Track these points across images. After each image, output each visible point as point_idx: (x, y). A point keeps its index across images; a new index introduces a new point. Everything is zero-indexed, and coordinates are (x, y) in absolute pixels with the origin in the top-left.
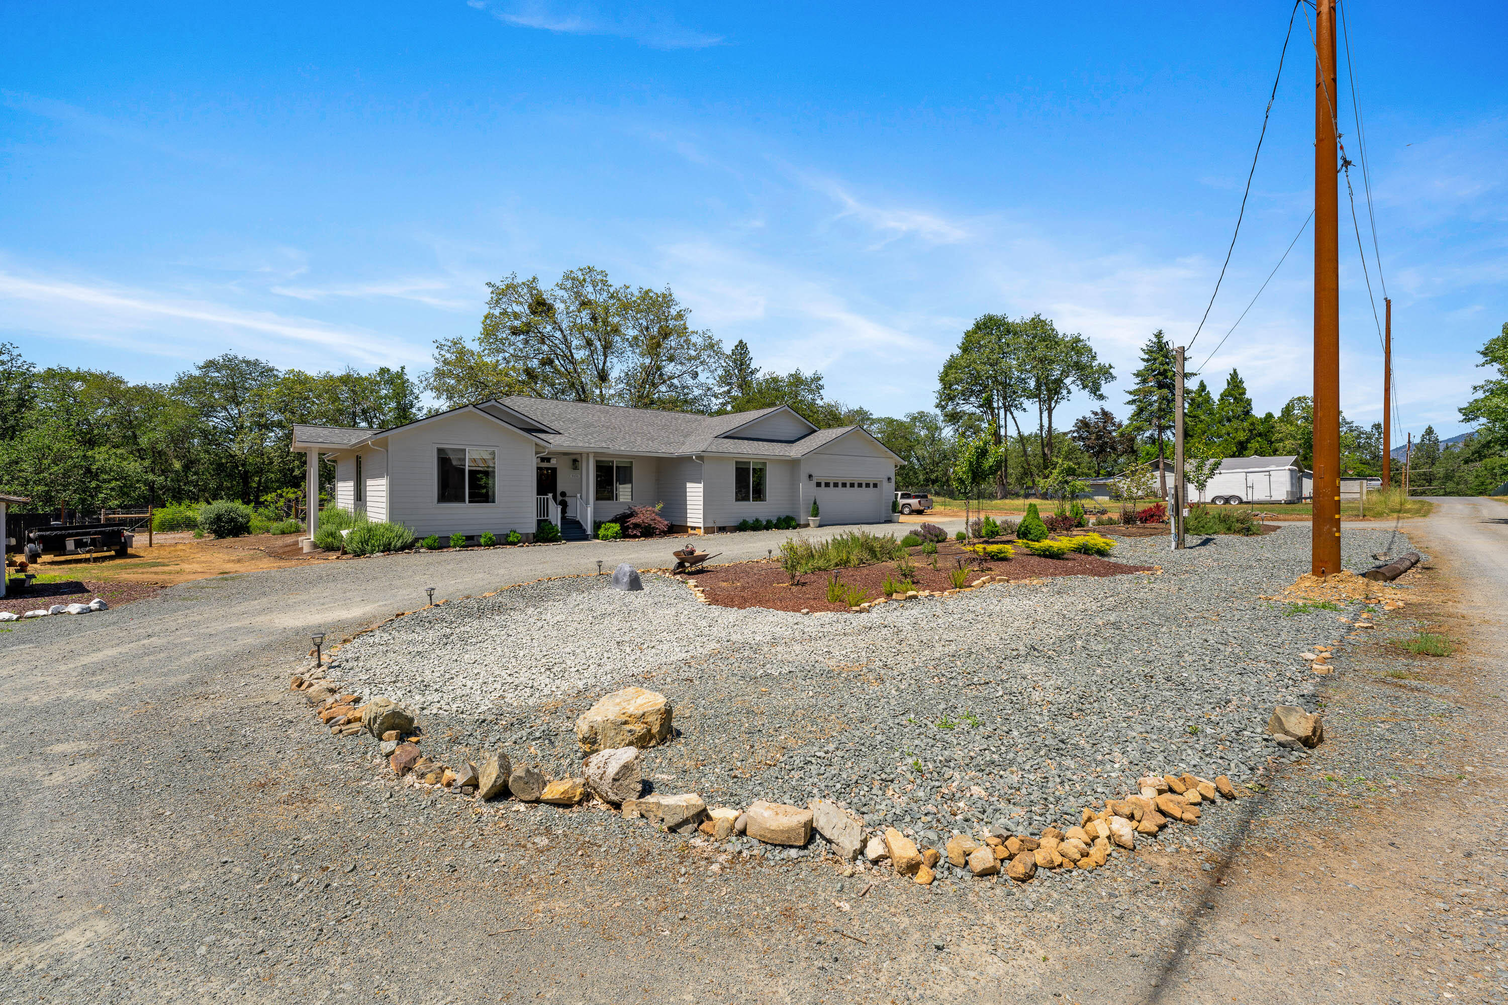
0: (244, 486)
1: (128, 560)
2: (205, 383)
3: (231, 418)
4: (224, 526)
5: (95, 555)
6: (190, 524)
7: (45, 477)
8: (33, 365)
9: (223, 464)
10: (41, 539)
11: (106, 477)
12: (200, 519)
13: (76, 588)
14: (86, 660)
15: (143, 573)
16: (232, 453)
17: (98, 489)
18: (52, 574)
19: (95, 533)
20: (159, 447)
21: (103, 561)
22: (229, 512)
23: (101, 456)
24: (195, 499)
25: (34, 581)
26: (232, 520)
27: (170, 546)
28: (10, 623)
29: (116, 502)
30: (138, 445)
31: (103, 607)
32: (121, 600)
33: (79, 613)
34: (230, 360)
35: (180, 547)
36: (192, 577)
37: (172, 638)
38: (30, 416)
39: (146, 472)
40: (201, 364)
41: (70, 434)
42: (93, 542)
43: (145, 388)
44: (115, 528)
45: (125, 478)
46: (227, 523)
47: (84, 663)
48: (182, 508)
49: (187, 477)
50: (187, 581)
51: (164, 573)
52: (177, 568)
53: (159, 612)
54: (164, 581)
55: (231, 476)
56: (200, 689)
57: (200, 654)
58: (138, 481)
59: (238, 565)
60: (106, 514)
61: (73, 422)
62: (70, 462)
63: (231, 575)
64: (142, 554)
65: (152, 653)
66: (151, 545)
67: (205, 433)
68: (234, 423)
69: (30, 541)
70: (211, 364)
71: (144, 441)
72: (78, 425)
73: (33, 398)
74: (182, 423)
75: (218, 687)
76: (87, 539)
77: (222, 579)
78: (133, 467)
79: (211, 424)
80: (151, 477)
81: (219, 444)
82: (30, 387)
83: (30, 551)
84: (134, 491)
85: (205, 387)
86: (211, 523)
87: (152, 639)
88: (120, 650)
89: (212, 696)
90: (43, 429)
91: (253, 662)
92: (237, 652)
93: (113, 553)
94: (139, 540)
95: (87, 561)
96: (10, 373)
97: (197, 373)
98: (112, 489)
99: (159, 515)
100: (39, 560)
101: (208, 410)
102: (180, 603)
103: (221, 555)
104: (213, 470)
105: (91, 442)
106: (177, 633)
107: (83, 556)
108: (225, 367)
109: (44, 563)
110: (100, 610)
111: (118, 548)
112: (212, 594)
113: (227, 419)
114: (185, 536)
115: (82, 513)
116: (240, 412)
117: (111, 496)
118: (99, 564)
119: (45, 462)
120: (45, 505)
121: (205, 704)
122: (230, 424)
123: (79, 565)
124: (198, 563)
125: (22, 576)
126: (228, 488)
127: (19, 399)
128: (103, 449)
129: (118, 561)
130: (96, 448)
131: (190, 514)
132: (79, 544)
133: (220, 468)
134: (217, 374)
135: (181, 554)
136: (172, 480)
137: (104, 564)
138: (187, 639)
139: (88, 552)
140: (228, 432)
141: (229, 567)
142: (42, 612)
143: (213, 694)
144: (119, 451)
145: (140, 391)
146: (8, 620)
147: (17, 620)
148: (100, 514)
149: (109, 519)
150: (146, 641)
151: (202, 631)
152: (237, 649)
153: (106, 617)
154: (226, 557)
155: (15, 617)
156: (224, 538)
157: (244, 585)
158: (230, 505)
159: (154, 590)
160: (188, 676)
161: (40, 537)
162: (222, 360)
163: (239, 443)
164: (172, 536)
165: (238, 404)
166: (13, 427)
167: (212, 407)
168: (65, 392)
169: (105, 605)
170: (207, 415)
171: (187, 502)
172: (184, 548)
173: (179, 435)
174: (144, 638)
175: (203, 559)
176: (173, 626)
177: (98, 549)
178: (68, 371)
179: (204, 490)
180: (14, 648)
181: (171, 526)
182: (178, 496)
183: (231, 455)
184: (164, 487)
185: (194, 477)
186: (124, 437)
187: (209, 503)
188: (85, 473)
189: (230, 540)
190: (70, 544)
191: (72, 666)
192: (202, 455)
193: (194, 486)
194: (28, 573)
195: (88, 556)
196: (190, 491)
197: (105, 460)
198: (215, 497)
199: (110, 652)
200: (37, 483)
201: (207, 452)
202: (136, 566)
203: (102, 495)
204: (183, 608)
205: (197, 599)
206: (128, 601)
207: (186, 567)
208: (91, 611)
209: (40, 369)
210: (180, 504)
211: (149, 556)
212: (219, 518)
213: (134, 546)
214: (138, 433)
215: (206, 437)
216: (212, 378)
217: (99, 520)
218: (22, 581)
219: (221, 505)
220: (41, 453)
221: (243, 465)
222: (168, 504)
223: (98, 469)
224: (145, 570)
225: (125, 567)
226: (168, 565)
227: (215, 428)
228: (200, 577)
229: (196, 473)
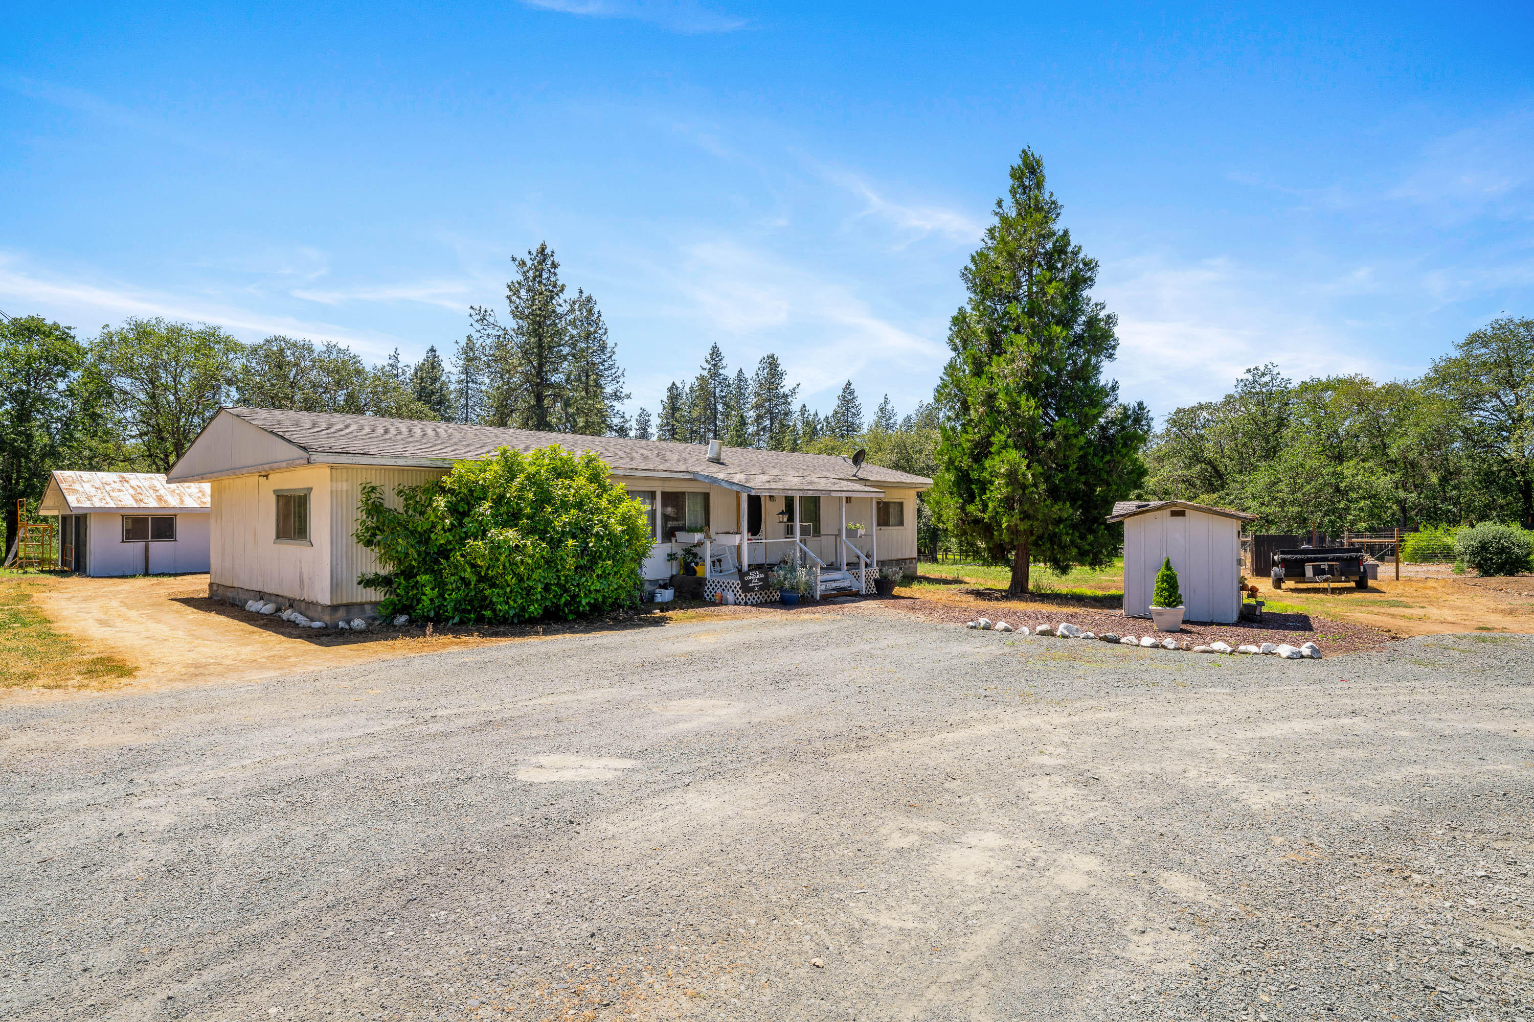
0: (1525, 503)
1: (1367, 595)
2: (1467, 365)
3: (1505, 408)
4: (1491, 559)
5: (1333, 585)
6: (1447, 555)
7: (1298, 497)
8: (1289, 381)
9: (1493, 473)
10: (1284, 562)
11: (1355, 496)
12: (1458, 547)
13: (1301, 623)
14: (1269, 730)
15: (1378, 614)
16: (1506, 456)
17: (1347, 509)
18: (1286, 602)
19: (1332, 560)
20: (1411, 456)
21: (1340, 594)
22: (1498, 538)
23: (1348, 469)
24: (1454, 521)
25: (1265, 609)
26: (1503, 550)
27: (1418, 581)
28: (1224, 656)
29: (1365, 525)
30: (1388, 456)
31: (1315, 655)
32: (1340, 648)
33: (1289, 658)
34: (1502, 327)
35: (1431, 583)
36: (1437, 628)
37: (1383, 725)
38: (1287, 433)
39: (1397, 488)
40: (1462, 340)
41: (1321, 449)
42: (1331, 570)
43: (1396, 385)
44: (1354, 555)
45: (1375, 496)
46: (1496, 554)
47: (1264, 734)
48: (1438, 533)
49: (1445, 492)
50: (1428, 634)
51: (1403, 617)
52: (1421, 612)
53: (1377, 676)
54: (1400, 630)
55: (1505, 491)
56: (1399, 850)
57: (1417, 769)
58: (1388, 500)
59: (1509, 618)
60: (1350, 538)
61: (1324, 436)
62: (1321, 480)
63: (1493, 634)
64: (1383, 589)
65: (1349, 745)
66: (1397, 579)
67: (1467, 434)
68: (1509, 414)
69: (1275, 564)
70: (1477, 339)
71: (1393, 452)
72: (1328, 438)
73: (1289, 415)
74: (1439, 422)
75: (1432, 859)
76: (1324, 565)
77: (1478, 638)
78: (1384, 482)
79: (1475, 419)
80: (1402, 494)
81: (1490, 446)
82: (1287, 404)
83: (1276, 575)
84: (1385, 512)
85: (1467, 371)
86: (1473, 554)
87: (1356, 720)
88: (1310, 726)
89: (1417, 878)
90: (1298, 446)
91: (1509, 821)
92: (1481, 786)
93: (1353, 584)
94: (1385, 570)
95: (1324, 591)
96: (1271, 394)
97: (1456, 354)
98: (1361, 509)
99: (1412, 541)
100: (1283, 586)
101: (1473, 402)
102: (1408, 667)
103: (1484, 600)
104: (1480, 482)
105: (1340, 458)
106: (1394, 718)
107: (1321, 585)
108: (1497, 337)
109: (1287, 590)
110: (1312, 657)
111: (1357, 578)
112: (1459, 662)
113: (1499, 410)
114: (1442, 570)
115: (1331, 536)
116: (1518, 400)
117: (1361, 518)
118: (1336, 596)
119: (1299, 481)
120: (1298, 528)
121: (1401, 892)
122: (1503, 417)
123: (1317, 596)
124: (1451, 608)
125: (1252, 601)
126: (1502, 507)
127: (1279, 418)
128: (1352, 463)
129: (1357, 595)
130: (1345, 464)
131: (1448, 540)
132: (1318, 571)
133: (1489, 479)
134: (1483, 350)
135: (1431, 593)
136: (1427, 497)
137: (1341, 597)
138: (1404, 733)
139: (1326, 581)
140: (1500, 428)
141: (1495, 620)
142: (1253, 648)
143: (1419, 873)
144: (1367, 465)
145: (1392, 390)
146: (1222, 653)
147: (1231, 653)
148: (1343, 537)
149: (1352, 544)
150: (1346, 721)
151: (1429, 724)
152: (1482, 779)
153: (1316, 669)
154: (1492, 605)
155: (1229, 649)
156: (1492, 575)
157: (1513, 654)
158: (1501, 528)
159: (1383, 641)
160: (1386, 810)
161: (1283, 560)
162: (1490, 329)
163: (1516, 441)
164: (1425, 568)
165: (1513, 387)
166: (1274, 447)
167: (1478, 396)
168: (1316, 405)
169: (1318, 651)
170: (1472, 408)
171: (1445, 525)
172: (1435, 585)
173: (1434, 439)
174: (1346, 715)
175: (1458, 603)
176: (1389, 703)
177: (1336, 578)
178: (1319, 382)
179: (1470, 509)
180: (1211, 690)
181: (1426, 556)
182: (1434, 517)
183: (1505, 461)
184: (1416, 507)
185: (1454, 492)
186: (1373, 448)
187: (1473, 526)
188: (1335, 492)
189: (1499, 580)
190: (1309, 571)
191: (1250, 735)
192: (1464, 462)
193: (1454, 504)
194: (1259, 599)
195: (1326, 585)
196: (1449, 511)
197: (1353, 476)
198: (1483, 517)
199: (1299, 726)
200: (1292, 503)
201: (1470, 457)
202: (1374, 603)
203: (1351, 517)
204: (1410, 676)
205: (1434, 665)
206: (1348, 650)
207: (1434, 612)
208: (1302, 657)
209: (1295, 384)
210: (1436, 528)
211: (1392, 591)
212: (1483, 547)
213: (1379, 578)
214: (1387, 441)
215: (1469, 438)
216: (1477, 357)
217: (1342, 544)
218: (1253, 608)
219: (1488, 529)
220: (1296, 471)
221: (1523, 473)
222: (1421, 528)
223: (1346, 486)
224: (1382, 610)
225: (1361, 604)
226: (1411, 607)
227: (1481, 424)
228: (1447, 630)
229: (1455, 487)
